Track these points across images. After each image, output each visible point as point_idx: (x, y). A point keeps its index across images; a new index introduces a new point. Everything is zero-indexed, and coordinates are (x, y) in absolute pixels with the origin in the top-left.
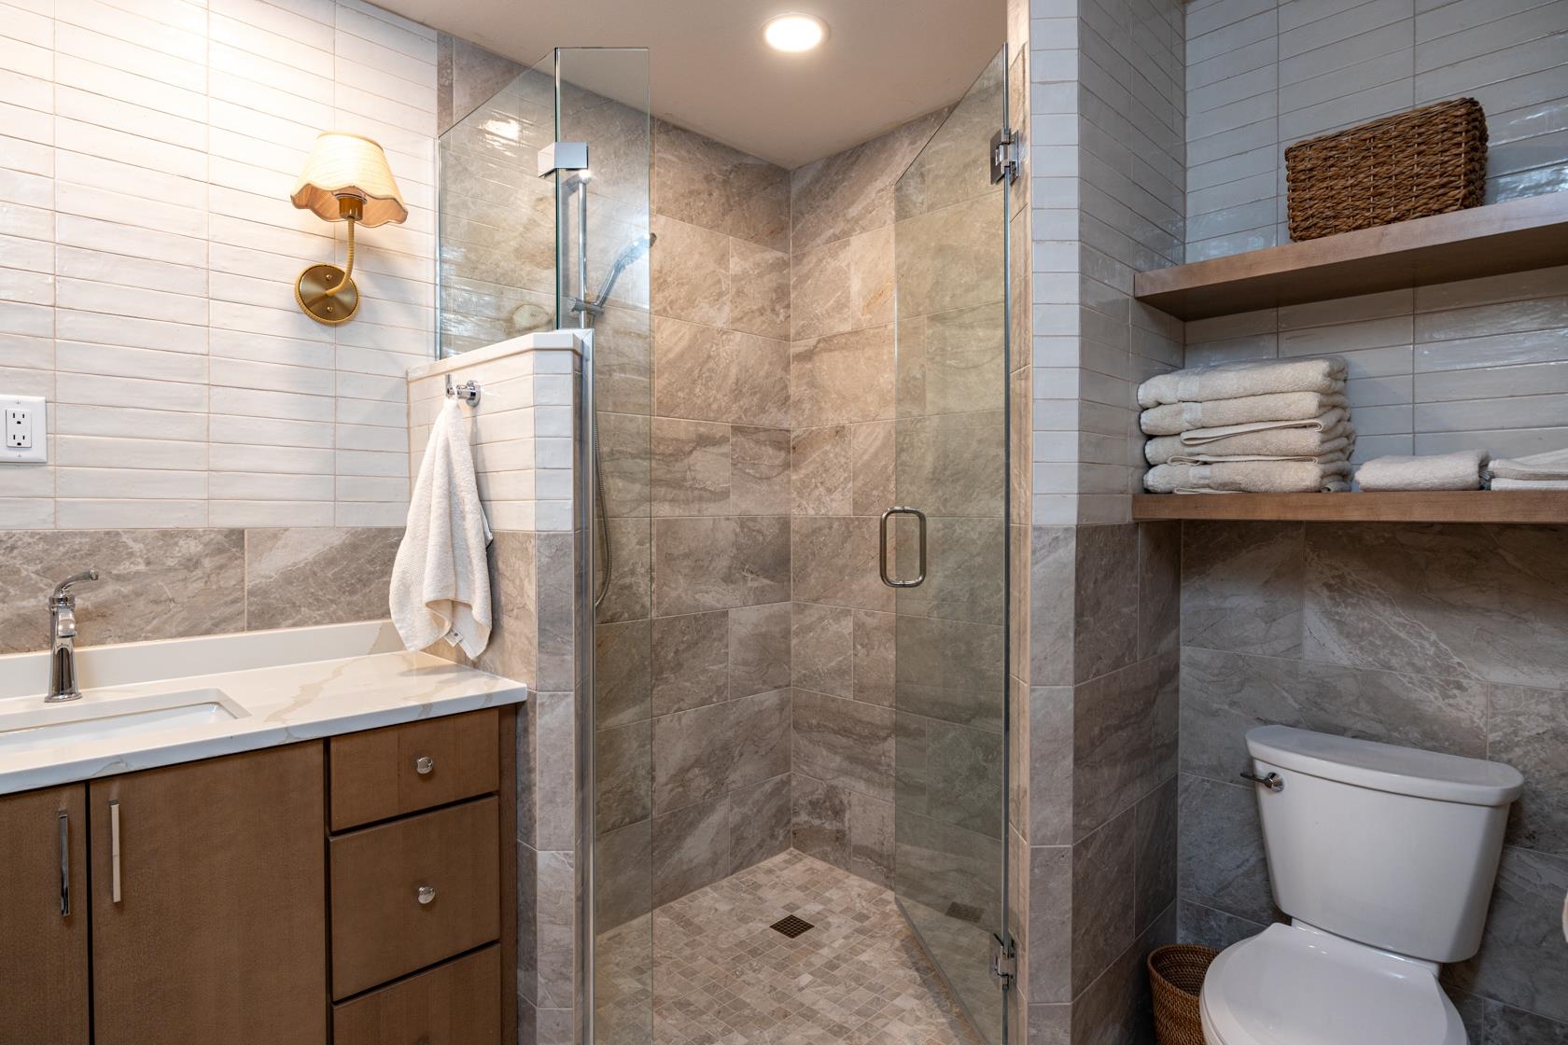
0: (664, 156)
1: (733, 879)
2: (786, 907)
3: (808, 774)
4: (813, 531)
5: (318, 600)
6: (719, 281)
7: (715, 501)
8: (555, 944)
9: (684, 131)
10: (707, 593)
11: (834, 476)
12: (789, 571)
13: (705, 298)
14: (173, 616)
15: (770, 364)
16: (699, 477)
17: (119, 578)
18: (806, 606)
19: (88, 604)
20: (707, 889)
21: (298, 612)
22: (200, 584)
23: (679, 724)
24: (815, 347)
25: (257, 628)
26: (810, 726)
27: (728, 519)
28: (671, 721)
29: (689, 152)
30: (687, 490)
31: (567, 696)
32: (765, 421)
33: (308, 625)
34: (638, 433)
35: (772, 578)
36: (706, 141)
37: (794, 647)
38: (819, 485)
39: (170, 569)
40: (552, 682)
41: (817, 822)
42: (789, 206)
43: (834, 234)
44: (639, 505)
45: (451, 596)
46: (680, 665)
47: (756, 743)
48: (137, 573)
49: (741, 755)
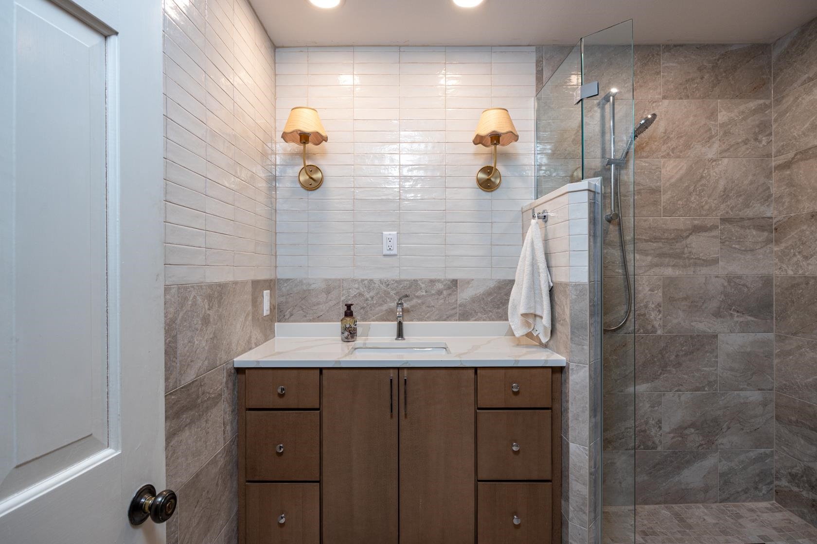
0: (668, 65)
1: (721, 506)
2: (760, 537)
3: (787, 453)
4: (792, 286)
5: (485, 310)
6: (710, 129)
7: (706, 266)
8: (578, 492)
9: (681, 46)
10: (701, 322)
11: (810, 247)
12: (771, 312)
13: (699, 142)
14: (434, 313)
15: (754, 175)
16: (694, 251)
17: (418, 297)
18: (786, 337)
19: (408, 306)
20: (701, 505)
21: (477, 315)
22: (442, 301)
23: (679, 399)
24: (793, 158)
25: (462, 320)
26: (790, 421)
27: (717, 277)
28: (673, 396)
29: (685, 57)
30: (685, 259)
31: (585, 367)
32: (749, 213)
33: (481, 321)
34: (650, 228)
35: (755, 316)
36: (698, 47)
37: (776, 365)
38: (797, 254)
39: (433, 294)
40: (577, 358)
41: (796, 489)
42: (770, 68)
43: (808, 78)
44: (650, 269)
45: (532, 311)
46: (679, 364)
47: (742, 423)
48: (423, 295)
49: (729, 428)
